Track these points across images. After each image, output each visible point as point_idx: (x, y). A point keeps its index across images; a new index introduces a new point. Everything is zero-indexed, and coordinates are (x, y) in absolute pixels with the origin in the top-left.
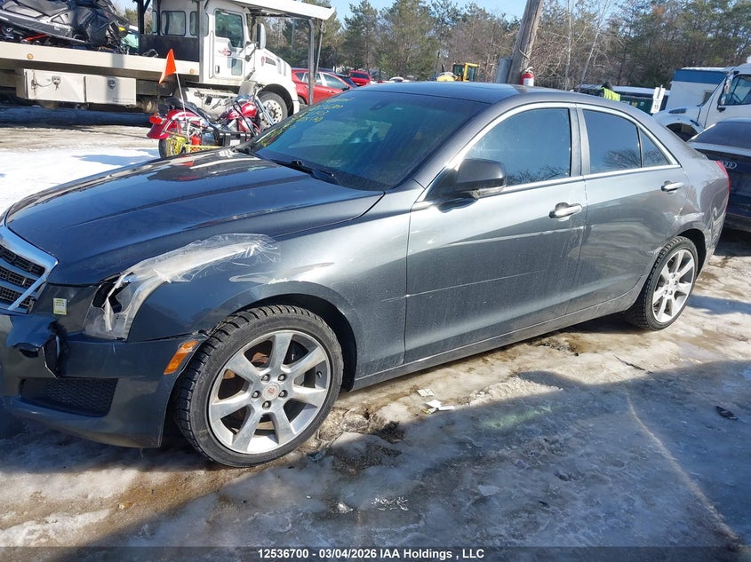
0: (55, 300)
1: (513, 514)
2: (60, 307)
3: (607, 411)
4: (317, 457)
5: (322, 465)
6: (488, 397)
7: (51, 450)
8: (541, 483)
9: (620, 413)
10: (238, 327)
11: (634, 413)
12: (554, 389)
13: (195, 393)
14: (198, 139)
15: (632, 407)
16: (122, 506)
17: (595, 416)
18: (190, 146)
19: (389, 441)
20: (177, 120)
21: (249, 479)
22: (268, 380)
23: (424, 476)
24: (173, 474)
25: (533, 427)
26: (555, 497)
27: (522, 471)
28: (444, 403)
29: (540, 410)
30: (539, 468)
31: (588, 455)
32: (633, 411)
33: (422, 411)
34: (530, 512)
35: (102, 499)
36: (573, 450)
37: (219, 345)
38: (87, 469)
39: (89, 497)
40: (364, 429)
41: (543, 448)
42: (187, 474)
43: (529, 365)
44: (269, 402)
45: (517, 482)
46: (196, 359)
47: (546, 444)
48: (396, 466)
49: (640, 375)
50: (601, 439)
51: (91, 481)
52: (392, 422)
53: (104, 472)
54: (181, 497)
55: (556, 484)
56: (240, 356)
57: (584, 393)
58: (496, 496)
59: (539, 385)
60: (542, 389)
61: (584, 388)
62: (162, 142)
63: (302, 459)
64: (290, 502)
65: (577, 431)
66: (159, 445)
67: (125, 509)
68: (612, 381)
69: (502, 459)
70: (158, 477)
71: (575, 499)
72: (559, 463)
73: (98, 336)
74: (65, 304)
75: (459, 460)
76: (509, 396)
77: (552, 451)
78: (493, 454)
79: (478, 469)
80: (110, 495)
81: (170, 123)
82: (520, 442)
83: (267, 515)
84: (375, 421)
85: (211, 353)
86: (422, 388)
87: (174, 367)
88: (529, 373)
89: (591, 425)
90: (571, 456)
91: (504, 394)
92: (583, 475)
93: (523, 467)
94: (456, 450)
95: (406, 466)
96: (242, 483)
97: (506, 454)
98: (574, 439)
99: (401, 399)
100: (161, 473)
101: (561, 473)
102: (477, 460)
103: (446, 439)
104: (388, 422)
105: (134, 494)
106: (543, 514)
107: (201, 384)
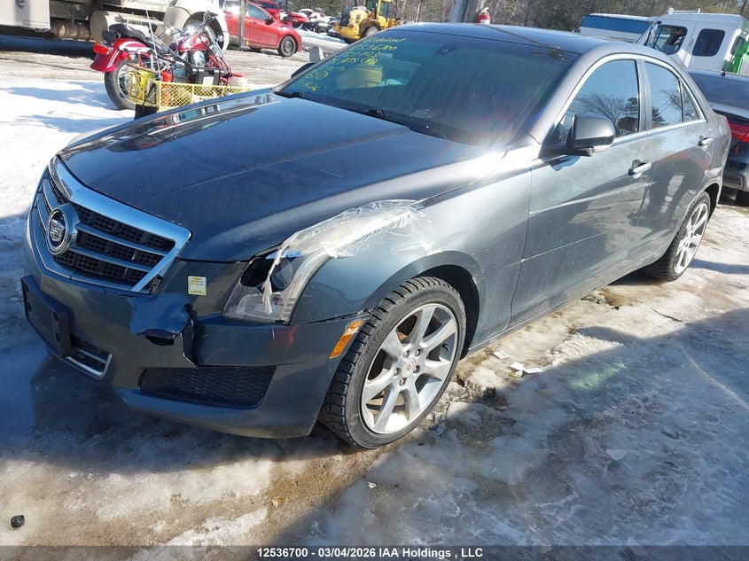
0: (190, 278)
1: (650, 477)
2: (197, 286)
3: (674, 366)
4: (440, 431)
5: (449, 440)
6: (565, 357)
7: (164, 444)
8: (656, 443)
9: (686, 367)
10: (394, 303)
11: (696, 366)
12: (616, 344)
13: (354, 375)
14: (169, 75)
15: (692, 361)
16: (276, 503)
17: (666, 371)
18: (161, 82)
19: (496, 409)
20: (126, 50)
21: (388, 460)
22: (407, 356)
23: (550, 444)
24: (309, 462)
25: (619, 385)
26: (676, 456)
27: (633, 431)
28: (526, 364)
29: (617, 367)
30: (646, 427)
31: (680, 410)
32: (695, 365)
33: (510, 375)
34: (663, 474)
35: (250, 496)
36: (665, 407)
37: (378, 324)
38: (217, 463)
39: (238, 495)
40: (466, 398)
41: (640, 407)
42: (325, 460)
43: (581, 321)
44: (405, 379)
45: (635, 443)
46: (358, 340)
47: (640, 403)
48: (519, 435)
49: (681, 326)
50: (684, 394)
51: (229, 477)
52: (488, 389)
53: (237, 465)
54: (329, 486)
55: (671, 444)
56: (394, 334)
57: (644, 348)
58: (625, 459)
59: (602, 341)
60: (606, 346)
61: (642, 342)
62: (108, 75)
63: (426, 434)
64: (442, 482)
65: (660, 387)
66: (308, 434)
67: (280, 505)
68: (660, 334)
69: (609, 420)
70: (295, 467)
71: (696, 457)
72: (660, 421)
73: (247, 319)
74: (205, 283)
75: (573, 424)
76: (583, 354)
77: (647, 408)
78: (599, 415)
79: (596, 432)
80: (258, 492)
81: (117, 53)
82: (616, 401)
83: (429, 500)
84: (471, 387)
85: (371, 333)
86: (496, 350)
87: (339, 350)
88: (586, 329)
89: (669, 381)
90: (667, 413)
91: (577, 353)
92: (688, 432)
93: (633, 428)
94: (565, 415)
95: (528, 435)
96: (383, 466)
97: (612, 415)
98: (661, 395)
99: (484, 363)
100: (297, 462)
101: (668, 431)
102: (588, 423)
103: (549, 403)
104: (484, 389)
105: (280, 488)
106: (676, 475)
107: (359, 367)
